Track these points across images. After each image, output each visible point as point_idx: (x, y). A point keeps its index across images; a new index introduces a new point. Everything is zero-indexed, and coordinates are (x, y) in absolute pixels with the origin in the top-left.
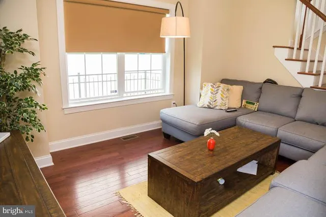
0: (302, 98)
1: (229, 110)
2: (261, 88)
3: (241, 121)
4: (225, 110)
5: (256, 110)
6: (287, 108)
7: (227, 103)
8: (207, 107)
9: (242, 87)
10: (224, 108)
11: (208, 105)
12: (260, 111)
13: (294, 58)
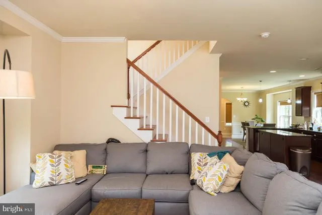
0: (149, 152)
1: (78, 182)
2: (106, 149)
3: (99, 192)
4: (73, 182)
5: (105, 173)
6: (137, 165)
7: (73, 173)
8: (48, 184)
9: (85, 151)
10: (71, 181)
11: (49, 183)
12: (110, 173)
13: (132, 116)
